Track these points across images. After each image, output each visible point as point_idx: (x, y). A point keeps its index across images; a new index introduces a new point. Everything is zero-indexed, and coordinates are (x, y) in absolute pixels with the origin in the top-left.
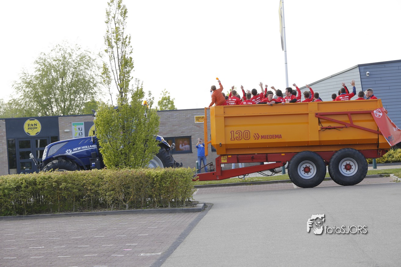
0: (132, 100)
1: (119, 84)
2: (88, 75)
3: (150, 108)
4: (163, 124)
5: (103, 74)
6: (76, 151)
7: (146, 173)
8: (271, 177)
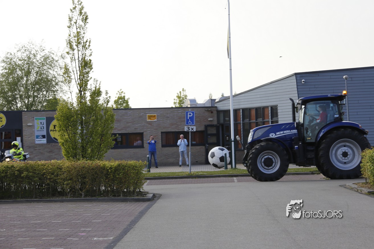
0: (90, 98)
1: (78, 84)
2: (51, 74)
3: (107, 106)
4: (118, 121)
5: (64, 74)
7: (102, 165)
8: (214, 171)
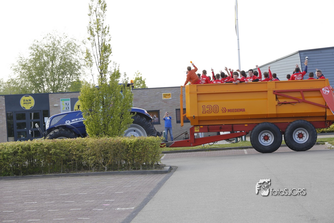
0: (110, 80)
1: (99, 67)
2: (74, 59)
4: (136, 100)
5: (86, 58)
6: (74, 121)
7: (122, 140)
8: (226, 144)
